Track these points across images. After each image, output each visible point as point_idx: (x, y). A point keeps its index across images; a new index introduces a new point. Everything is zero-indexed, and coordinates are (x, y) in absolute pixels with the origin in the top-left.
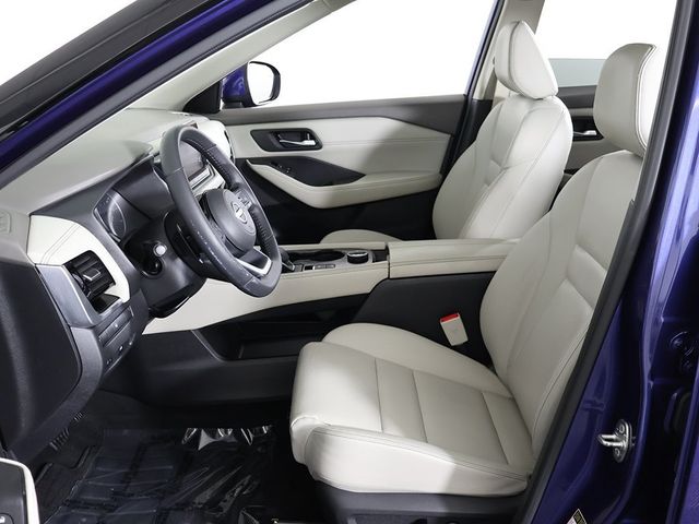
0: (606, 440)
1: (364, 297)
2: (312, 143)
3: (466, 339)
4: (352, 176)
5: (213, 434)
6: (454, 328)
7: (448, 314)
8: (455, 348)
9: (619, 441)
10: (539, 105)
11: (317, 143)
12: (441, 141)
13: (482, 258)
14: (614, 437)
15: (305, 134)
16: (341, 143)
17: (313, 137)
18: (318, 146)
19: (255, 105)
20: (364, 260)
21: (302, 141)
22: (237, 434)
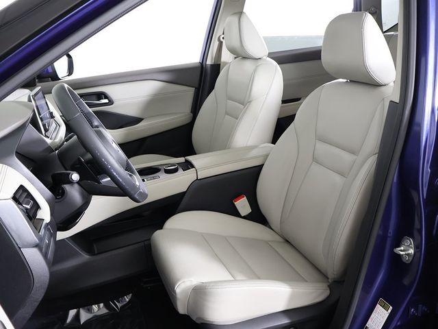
0: (401, 250)
1: (183, 194)
2: (106, 101)
3: (251, 211)
4: (136, 121)
5: (90, 311)
6: (243, 205)
7: (238, 196)
8: (244, 218)
9: (407, 250)
10: (260, 62)
11: (109, 101)
12: (189, 93)
13: (252, 158)
14: (402, 248)
15: (101, 95)
16: (126, 99)
17: (106, 97)
18: (111, 102)
19: (60, 79)
20: (175, 171)
21: (99, 100)
22: (107, 306)
